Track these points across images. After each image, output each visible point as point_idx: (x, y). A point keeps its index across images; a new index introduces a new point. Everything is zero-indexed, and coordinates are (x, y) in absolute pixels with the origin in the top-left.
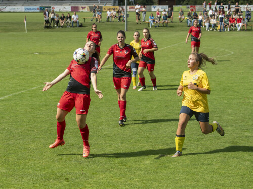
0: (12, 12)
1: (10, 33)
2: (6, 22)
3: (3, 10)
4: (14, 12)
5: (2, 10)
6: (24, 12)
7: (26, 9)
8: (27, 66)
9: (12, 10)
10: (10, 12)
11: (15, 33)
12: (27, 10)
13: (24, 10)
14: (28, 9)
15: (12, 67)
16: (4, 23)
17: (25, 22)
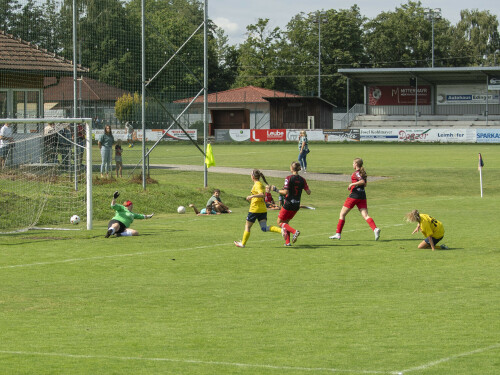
0: (444, 144)
1: (440, 198)
2: (428, 171)
3: (422, 139)
4: (449, 144)
5: (419, 140)
6: (476, 144)
7: (479, 136)
8: (487, 285)
9: (444, 139)
10: (438, 143)
11: (451, 198)
12: (483, 140)
13: (474, 139)
14: (485, 135)
15: (446, 287)
16: (424, 170)
17: (480, 168)
